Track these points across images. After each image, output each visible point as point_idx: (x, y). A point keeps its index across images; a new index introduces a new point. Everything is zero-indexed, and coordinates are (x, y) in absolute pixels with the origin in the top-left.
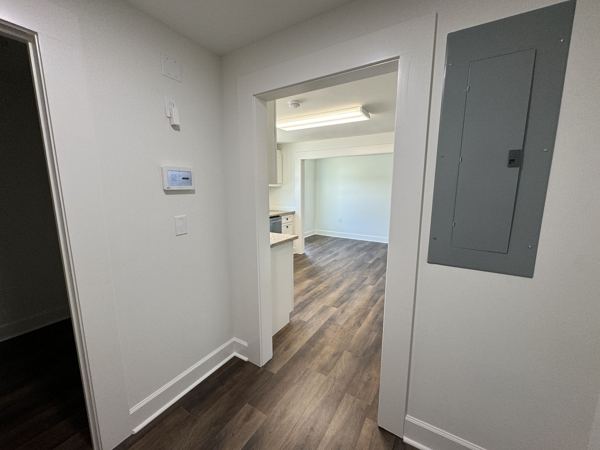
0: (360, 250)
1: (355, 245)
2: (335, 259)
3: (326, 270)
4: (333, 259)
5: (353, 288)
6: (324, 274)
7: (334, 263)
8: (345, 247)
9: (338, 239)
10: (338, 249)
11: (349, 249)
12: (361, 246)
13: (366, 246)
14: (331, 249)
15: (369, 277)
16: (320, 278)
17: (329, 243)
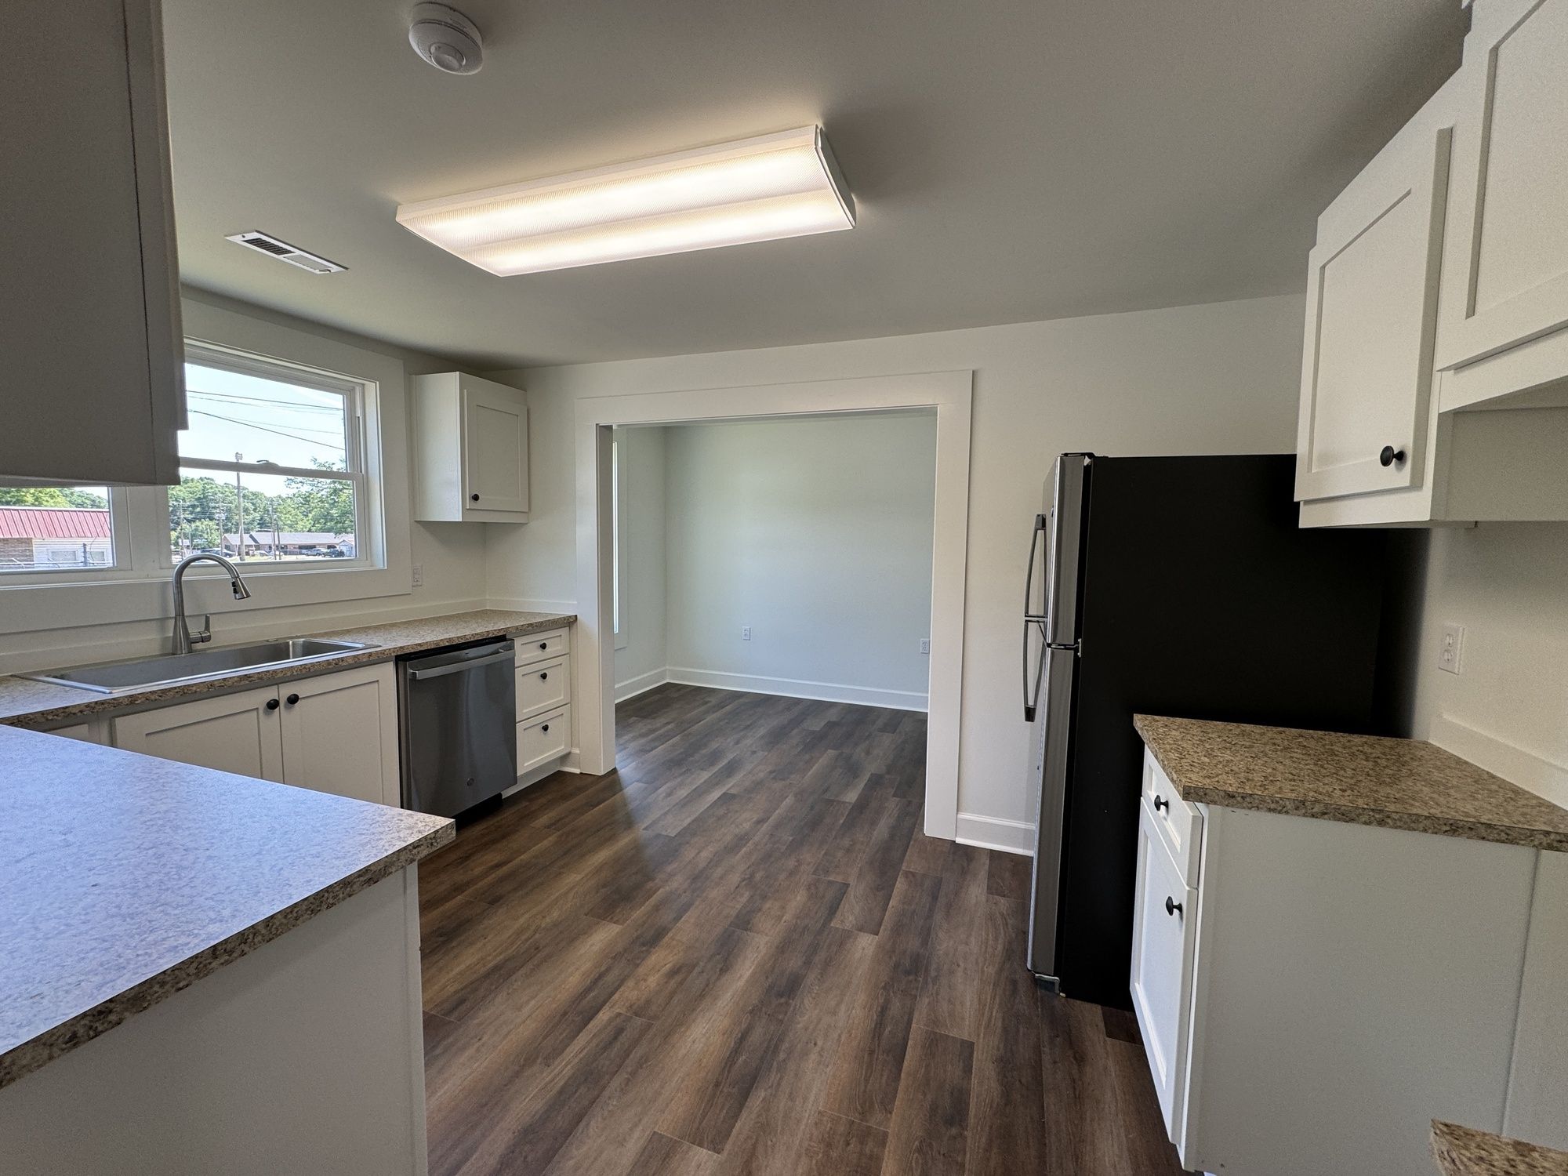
0: (814, 742)
1: (796, 722)
2: (724, 790)
3: (689, 854)
4: (716, 794)
5: (794, 963)
6: (673, 881)
7: (721, 811)
8: (762, 731)
9: (742, 700)
10: (737, 743)
11: (776, 737)
12: (816, 725)
13: (831, 725)
14: (714, 745)
15: (852, 881)
16: (657, 908)
17: (709, 718)
